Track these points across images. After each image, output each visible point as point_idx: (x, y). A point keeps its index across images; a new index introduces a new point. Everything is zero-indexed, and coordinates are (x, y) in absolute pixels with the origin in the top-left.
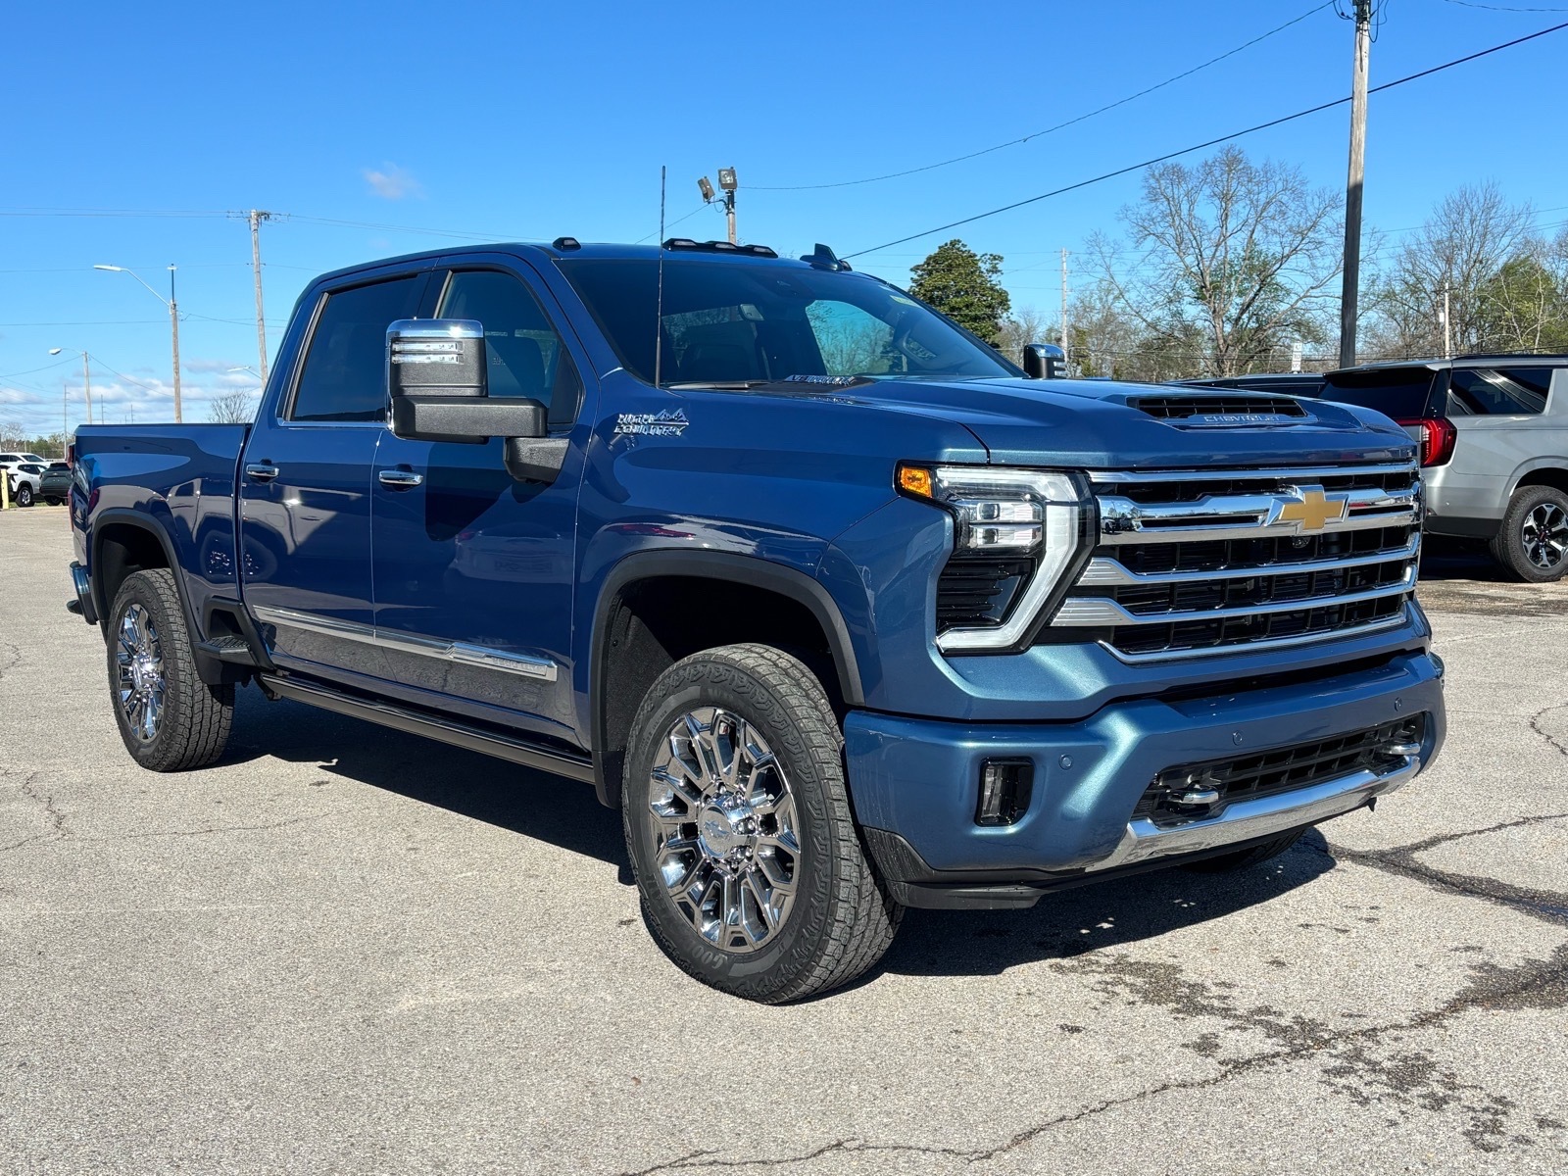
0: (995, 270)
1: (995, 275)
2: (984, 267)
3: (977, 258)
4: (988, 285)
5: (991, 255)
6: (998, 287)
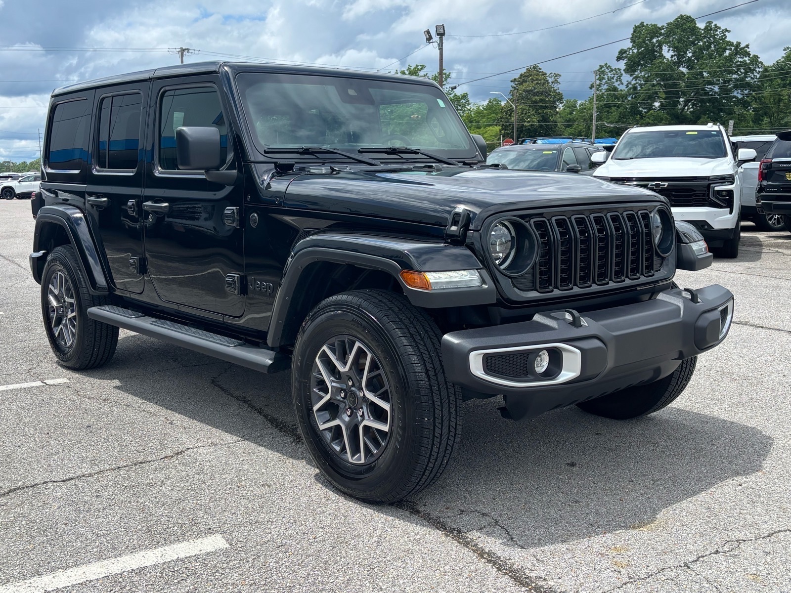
0: (556, 82)
1: (556, 85)
2: (550, 80)
3: (547, 75)
4: (553, 89)
5: (555, 74)
6: (557, 91)
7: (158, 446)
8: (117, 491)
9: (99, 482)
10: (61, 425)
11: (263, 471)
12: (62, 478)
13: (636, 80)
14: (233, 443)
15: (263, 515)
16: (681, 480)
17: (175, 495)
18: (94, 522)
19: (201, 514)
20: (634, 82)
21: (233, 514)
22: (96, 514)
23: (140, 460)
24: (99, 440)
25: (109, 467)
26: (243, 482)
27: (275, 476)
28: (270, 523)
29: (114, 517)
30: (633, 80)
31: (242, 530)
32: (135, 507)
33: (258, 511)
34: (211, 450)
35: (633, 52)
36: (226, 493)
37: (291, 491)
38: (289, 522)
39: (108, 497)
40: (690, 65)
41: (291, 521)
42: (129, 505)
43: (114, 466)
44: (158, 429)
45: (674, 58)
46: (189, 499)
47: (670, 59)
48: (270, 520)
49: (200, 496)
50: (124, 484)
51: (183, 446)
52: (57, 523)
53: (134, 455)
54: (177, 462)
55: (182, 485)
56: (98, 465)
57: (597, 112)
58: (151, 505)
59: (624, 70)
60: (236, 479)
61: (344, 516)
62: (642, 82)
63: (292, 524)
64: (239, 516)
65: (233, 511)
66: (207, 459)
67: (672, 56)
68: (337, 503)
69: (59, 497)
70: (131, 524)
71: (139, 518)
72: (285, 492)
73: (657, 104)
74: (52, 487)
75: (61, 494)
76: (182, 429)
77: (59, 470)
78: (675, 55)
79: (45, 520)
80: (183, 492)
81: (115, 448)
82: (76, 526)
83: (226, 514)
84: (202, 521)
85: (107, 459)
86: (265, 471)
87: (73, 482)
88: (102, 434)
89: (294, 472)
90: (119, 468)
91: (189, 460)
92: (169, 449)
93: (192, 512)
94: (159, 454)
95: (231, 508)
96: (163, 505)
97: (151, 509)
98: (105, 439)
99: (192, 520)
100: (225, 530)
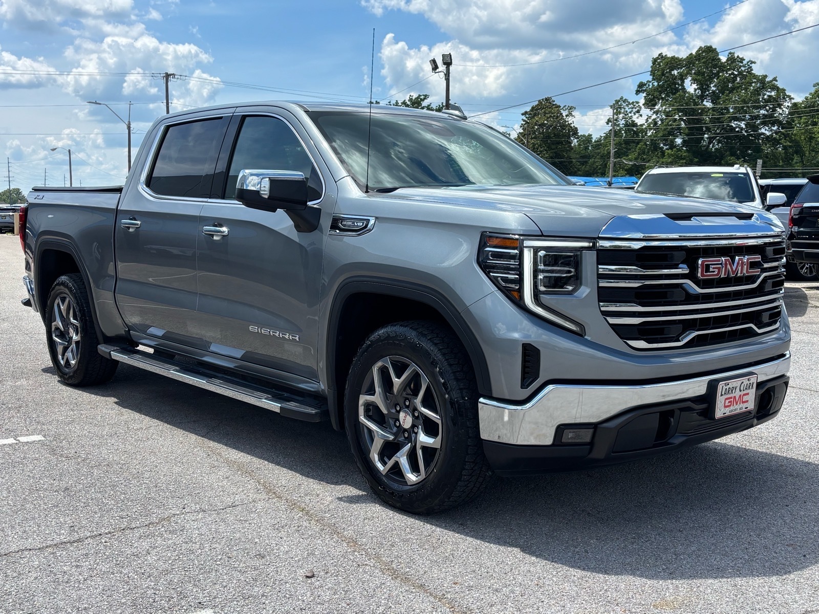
0: (570, 114)
1: (570, 118)
2: (564, 113)
3: (561, 108)
4: (567, 123)
5: (569, 106)
6: (572, 125)
7: (142, 512)
8: (98, 561)
9: (79, 550)
10: (36, 487)
11: (257, 540)
12: (39, 546)
13: (656, 115)
14: (223, 509)
15: (256, 589)
16: (706, 554)
17: (161, 565)
18: (74, 594)
19: (190, 586)
20: (654, 116)
21: (225, 587)
22: (76, 585)
23: (123, 526)
24: (78, 504)
25: (89, 534)
26: (235, 552)
27: (269, 547)
28: (265, 598)
29: (96, 589)
30: (653, 115)
31: (235, 605)
32: (119, 578)
33: (251, 584)
34: (200, 516)
35: (653, 85)
36: (216, 565)
37: (286, 563)
38: (285, 596)
39: (90, 567)
40: (715, 98)
41: (287, 596)
42: (112, 576)
43: (95, 533)
44: (142, 492)
45: (697, 91)
46: (176, 570)
47: (693, 93)
48: (265, 594)
49: (188, 567)
50: (106, 554)
51: (170, 511)
52: (34, 596)
53: (117, 521)
54: (163, 529)
55: (169, 555)
56: (77, 532)
57: (615, 149)
58: (136, 577)
59: (643, 105)
60: (227, 549)
61: (344, 591)
62: (664, 116)
63: (289, 598)
64: (231, 590)
65: (224, 584)
66: (195, 527)
67: (695, 90)
68: (337, 576)
69: (36, 566)
70: (114, 597)
71: (123, 590)
72: (280, 564)
73: (679, 141)
74: (28, 556)
75: (38, 563)
76: (167, 493)
77: (35, 536)
78: (698, 89)
79: (21, 592)
80: (170, 562)
81: (96, 513)
82: (54, 598)
83: (217, 586)
84: (191, 594)
85: (88, 525)
86: (258, 540)
87: (50, 550)
88: (81, 497)
89: (290, 542)
90: (100, 535)
91: (176, 527)
92: (154, 515)
93: (180, 585)
94: (143, 520)
95: (222, 581)
96: (149, 577)
97: (136, 580)
98: (84, 503)
99: (181, 593)
100: (217, 604)
